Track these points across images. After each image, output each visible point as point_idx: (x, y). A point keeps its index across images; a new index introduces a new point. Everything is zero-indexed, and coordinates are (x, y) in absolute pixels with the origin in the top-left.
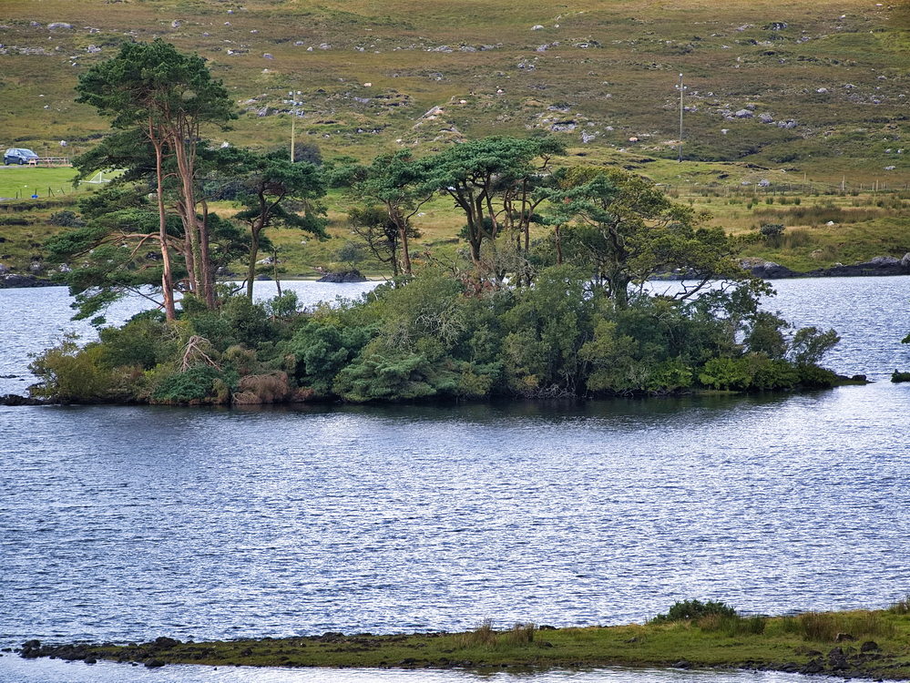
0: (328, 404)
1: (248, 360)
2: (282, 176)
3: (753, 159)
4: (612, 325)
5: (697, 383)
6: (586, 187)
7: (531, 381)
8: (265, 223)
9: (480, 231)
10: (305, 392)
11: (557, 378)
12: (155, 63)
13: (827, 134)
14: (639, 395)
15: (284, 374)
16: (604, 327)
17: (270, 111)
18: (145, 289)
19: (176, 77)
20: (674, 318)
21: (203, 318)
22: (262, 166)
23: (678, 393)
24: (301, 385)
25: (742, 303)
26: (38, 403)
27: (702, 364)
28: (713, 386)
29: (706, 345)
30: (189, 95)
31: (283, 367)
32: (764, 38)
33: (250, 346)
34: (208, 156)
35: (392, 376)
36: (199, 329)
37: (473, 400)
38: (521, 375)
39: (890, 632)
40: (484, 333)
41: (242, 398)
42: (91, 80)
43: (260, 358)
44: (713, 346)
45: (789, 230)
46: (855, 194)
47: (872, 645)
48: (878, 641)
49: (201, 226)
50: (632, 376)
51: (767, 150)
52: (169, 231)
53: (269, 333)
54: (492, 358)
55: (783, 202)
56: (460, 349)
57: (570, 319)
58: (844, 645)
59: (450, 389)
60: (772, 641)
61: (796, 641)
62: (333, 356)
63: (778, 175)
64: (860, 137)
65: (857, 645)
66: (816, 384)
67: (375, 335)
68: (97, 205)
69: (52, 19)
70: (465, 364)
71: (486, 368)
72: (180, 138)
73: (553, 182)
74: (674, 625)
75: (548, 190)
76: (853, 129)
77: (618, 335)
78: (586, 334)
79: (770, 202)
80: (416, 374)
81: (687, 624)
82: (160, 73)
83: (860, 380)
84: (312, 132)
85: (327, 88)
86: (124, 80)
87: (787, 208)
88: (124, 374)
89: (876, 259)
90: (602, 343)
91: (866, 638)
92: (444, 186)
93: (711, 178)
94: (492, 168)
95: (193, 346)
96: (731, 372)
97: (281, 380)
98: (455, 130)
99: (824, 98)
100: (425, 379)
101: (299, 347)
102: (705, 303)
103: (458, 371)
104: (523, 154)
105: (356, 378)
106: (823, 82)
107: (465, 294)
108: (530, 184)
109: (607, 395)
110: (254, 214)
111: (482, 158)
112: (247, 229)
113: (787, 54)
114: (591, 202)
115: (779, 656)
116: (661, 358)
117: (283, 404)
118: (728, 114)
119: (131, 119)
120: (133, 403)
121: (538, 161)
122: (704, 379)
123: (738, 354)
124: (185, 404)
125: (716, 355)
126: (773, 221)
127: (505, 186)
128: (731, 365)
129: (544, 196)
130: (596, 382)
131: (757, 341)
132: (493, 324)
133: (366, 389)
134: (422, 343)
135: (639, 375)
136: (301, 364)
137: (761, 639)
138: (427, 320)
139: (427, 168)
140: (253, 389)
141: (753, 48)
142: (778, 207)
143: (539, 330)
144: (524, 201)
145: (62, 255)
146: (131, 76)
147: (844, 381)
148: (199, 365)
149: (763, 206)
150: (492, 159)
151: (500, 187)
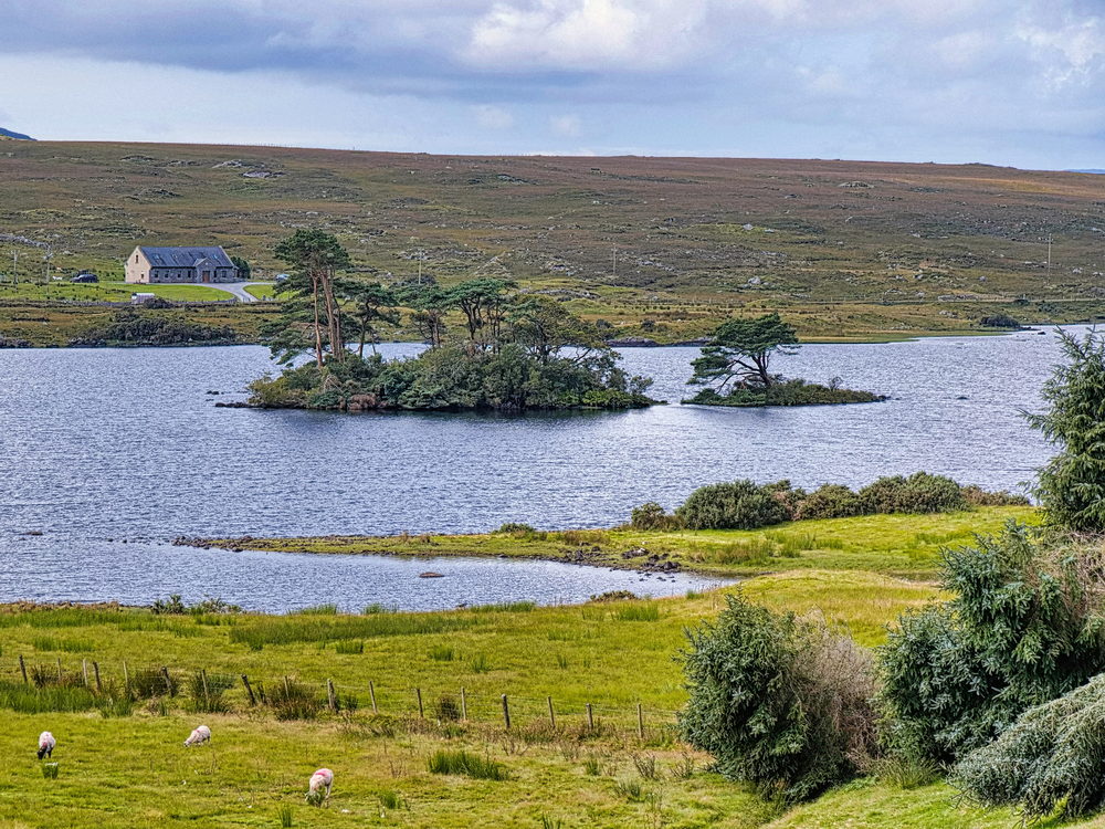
0: (395, 411)
1: (355, 386)
2: (377, 296)
3: (652, 286)
4: (538, 373)
5: (581, 403)
6: (526, 304)
7: (497, 400)
8: (369, 319)
9: (475, 325)
10: (384, 404)
11: (511, 399)
12: (312, 239)
13: (689, 274)
14: (552, 408)
15: (374, 395)
16: (534, 374)
17: (413, 257)
18: (310, 350)
19: (322, 247)
20: (571, 371)
21: (335, 366)
22: (367, 291)
23: (571, 408)
24: (382, 400)
25: (606, 363)
26: (251, 407)
27: (584, 393)
28: (589, 405)
29: (586, 384)
30: (330, 255)
31: (373, 391)
32: (663, 225)
33: (358, 380)
34: (340, 285)
35: (426, 396)
36: (332, 371)
37: (468, 409)
38: (493, 397)
39: (608, 542)
40: (474, 375)
41: (352, 406)
42: (281, 247)
43: (363, 387)
44: (590, 385)
45: (658, 323)
46: (699, 305)
47: (597, 549)
48: (601, 546)
49: (337, 319)
50: (548, 399)
51: (659, 281)
52: (319, 321)
53: (368, 374)
54: (478, 389)
55: (661, 308)
56: (462, 384)
57: (517, 370)
58: (584, 548)
59: (456, 403)
60: (549, 544)
61: (561, 545)
62: (398, 386)
63: (662, 294)
64: (706, 276)
65: (590, 548)
66: (642, 404)
67: (419, 376)
68: (289, 308)
69: (309, 210)
70: (464, 391)
71: (474, 393)
72: (326, 277)
73: (511, 301)
74: (502, 535)
75: (509, 306)
76: (702, 272)
77: (541, 378)
78: (525, 377)
79: (655, 308)
80: (439, 395)
81: (509, 535)
82: (314, 244)
83: (664, 403)
84: (434, 268)
85: (442, 247)
86: (297, 247)
87: (662, 311)
88: (294, 393)
89: (700, 339)
90: (533, 382)
91: (595, 544)
92: (456, 302)
93: (629, 295)
94: (480, 294)
95: (328, 380)
96: (598, 397)
97: (372, 398)
98: (504, 269)
99: (689, 257)
100: (444, 399)
101: (382, 381)
102: (587, 363)
103: (460, 395)
104: (496, 287)
105: (410, 397)
106: (689, 248)
107: (468, 356)
108: (501, 301)
109: (535, 408)
110: (364, 314)
111: (475, 289)
112: (359, 321)
113: (673, 234)
114: (529, 312)
115: (550, 553)
116: (563, 390)
117: (372, 410)
118: (640, 264)
119: (302, 266)
120: (299, 408)
121: (503, 291)
122: (584, 401)
123: (603, 389)
124: (324, 408)
125: (591, 389)
126: (650, 318)
127: (488, 302)
128: (598, 394)
129: (506, 309)
130: (530, 401)
131: (612, 383)
132: (478, 371)
133: (413, 403)
134: (442, 380)
135: (552, 398)
136: (382, 390)
137: (544, 543)
138: (445, 369)
139: (447, 293)
140: (358, 402)
141: (657, 230)
142: (658, 311)
143: (502, 375)
144: (497, 310)
145: (268, 333)
146: (300, 245)
147: (656, 403)
148: (331, 389)
149: (651, 310)
150: (479, 290)
151: (485, 303)
